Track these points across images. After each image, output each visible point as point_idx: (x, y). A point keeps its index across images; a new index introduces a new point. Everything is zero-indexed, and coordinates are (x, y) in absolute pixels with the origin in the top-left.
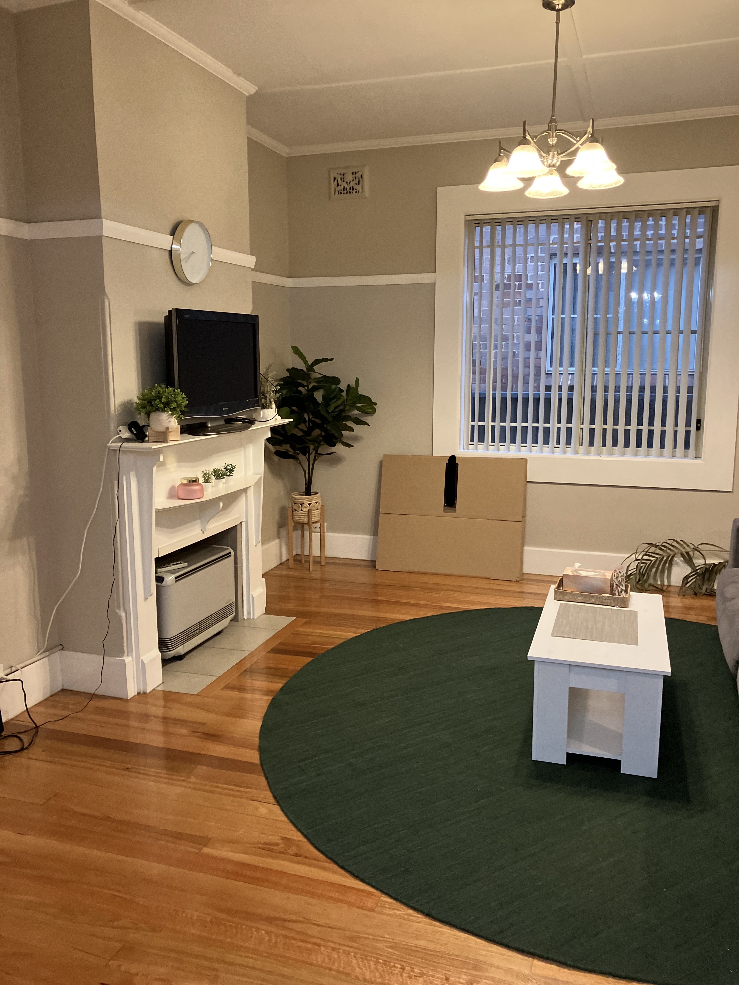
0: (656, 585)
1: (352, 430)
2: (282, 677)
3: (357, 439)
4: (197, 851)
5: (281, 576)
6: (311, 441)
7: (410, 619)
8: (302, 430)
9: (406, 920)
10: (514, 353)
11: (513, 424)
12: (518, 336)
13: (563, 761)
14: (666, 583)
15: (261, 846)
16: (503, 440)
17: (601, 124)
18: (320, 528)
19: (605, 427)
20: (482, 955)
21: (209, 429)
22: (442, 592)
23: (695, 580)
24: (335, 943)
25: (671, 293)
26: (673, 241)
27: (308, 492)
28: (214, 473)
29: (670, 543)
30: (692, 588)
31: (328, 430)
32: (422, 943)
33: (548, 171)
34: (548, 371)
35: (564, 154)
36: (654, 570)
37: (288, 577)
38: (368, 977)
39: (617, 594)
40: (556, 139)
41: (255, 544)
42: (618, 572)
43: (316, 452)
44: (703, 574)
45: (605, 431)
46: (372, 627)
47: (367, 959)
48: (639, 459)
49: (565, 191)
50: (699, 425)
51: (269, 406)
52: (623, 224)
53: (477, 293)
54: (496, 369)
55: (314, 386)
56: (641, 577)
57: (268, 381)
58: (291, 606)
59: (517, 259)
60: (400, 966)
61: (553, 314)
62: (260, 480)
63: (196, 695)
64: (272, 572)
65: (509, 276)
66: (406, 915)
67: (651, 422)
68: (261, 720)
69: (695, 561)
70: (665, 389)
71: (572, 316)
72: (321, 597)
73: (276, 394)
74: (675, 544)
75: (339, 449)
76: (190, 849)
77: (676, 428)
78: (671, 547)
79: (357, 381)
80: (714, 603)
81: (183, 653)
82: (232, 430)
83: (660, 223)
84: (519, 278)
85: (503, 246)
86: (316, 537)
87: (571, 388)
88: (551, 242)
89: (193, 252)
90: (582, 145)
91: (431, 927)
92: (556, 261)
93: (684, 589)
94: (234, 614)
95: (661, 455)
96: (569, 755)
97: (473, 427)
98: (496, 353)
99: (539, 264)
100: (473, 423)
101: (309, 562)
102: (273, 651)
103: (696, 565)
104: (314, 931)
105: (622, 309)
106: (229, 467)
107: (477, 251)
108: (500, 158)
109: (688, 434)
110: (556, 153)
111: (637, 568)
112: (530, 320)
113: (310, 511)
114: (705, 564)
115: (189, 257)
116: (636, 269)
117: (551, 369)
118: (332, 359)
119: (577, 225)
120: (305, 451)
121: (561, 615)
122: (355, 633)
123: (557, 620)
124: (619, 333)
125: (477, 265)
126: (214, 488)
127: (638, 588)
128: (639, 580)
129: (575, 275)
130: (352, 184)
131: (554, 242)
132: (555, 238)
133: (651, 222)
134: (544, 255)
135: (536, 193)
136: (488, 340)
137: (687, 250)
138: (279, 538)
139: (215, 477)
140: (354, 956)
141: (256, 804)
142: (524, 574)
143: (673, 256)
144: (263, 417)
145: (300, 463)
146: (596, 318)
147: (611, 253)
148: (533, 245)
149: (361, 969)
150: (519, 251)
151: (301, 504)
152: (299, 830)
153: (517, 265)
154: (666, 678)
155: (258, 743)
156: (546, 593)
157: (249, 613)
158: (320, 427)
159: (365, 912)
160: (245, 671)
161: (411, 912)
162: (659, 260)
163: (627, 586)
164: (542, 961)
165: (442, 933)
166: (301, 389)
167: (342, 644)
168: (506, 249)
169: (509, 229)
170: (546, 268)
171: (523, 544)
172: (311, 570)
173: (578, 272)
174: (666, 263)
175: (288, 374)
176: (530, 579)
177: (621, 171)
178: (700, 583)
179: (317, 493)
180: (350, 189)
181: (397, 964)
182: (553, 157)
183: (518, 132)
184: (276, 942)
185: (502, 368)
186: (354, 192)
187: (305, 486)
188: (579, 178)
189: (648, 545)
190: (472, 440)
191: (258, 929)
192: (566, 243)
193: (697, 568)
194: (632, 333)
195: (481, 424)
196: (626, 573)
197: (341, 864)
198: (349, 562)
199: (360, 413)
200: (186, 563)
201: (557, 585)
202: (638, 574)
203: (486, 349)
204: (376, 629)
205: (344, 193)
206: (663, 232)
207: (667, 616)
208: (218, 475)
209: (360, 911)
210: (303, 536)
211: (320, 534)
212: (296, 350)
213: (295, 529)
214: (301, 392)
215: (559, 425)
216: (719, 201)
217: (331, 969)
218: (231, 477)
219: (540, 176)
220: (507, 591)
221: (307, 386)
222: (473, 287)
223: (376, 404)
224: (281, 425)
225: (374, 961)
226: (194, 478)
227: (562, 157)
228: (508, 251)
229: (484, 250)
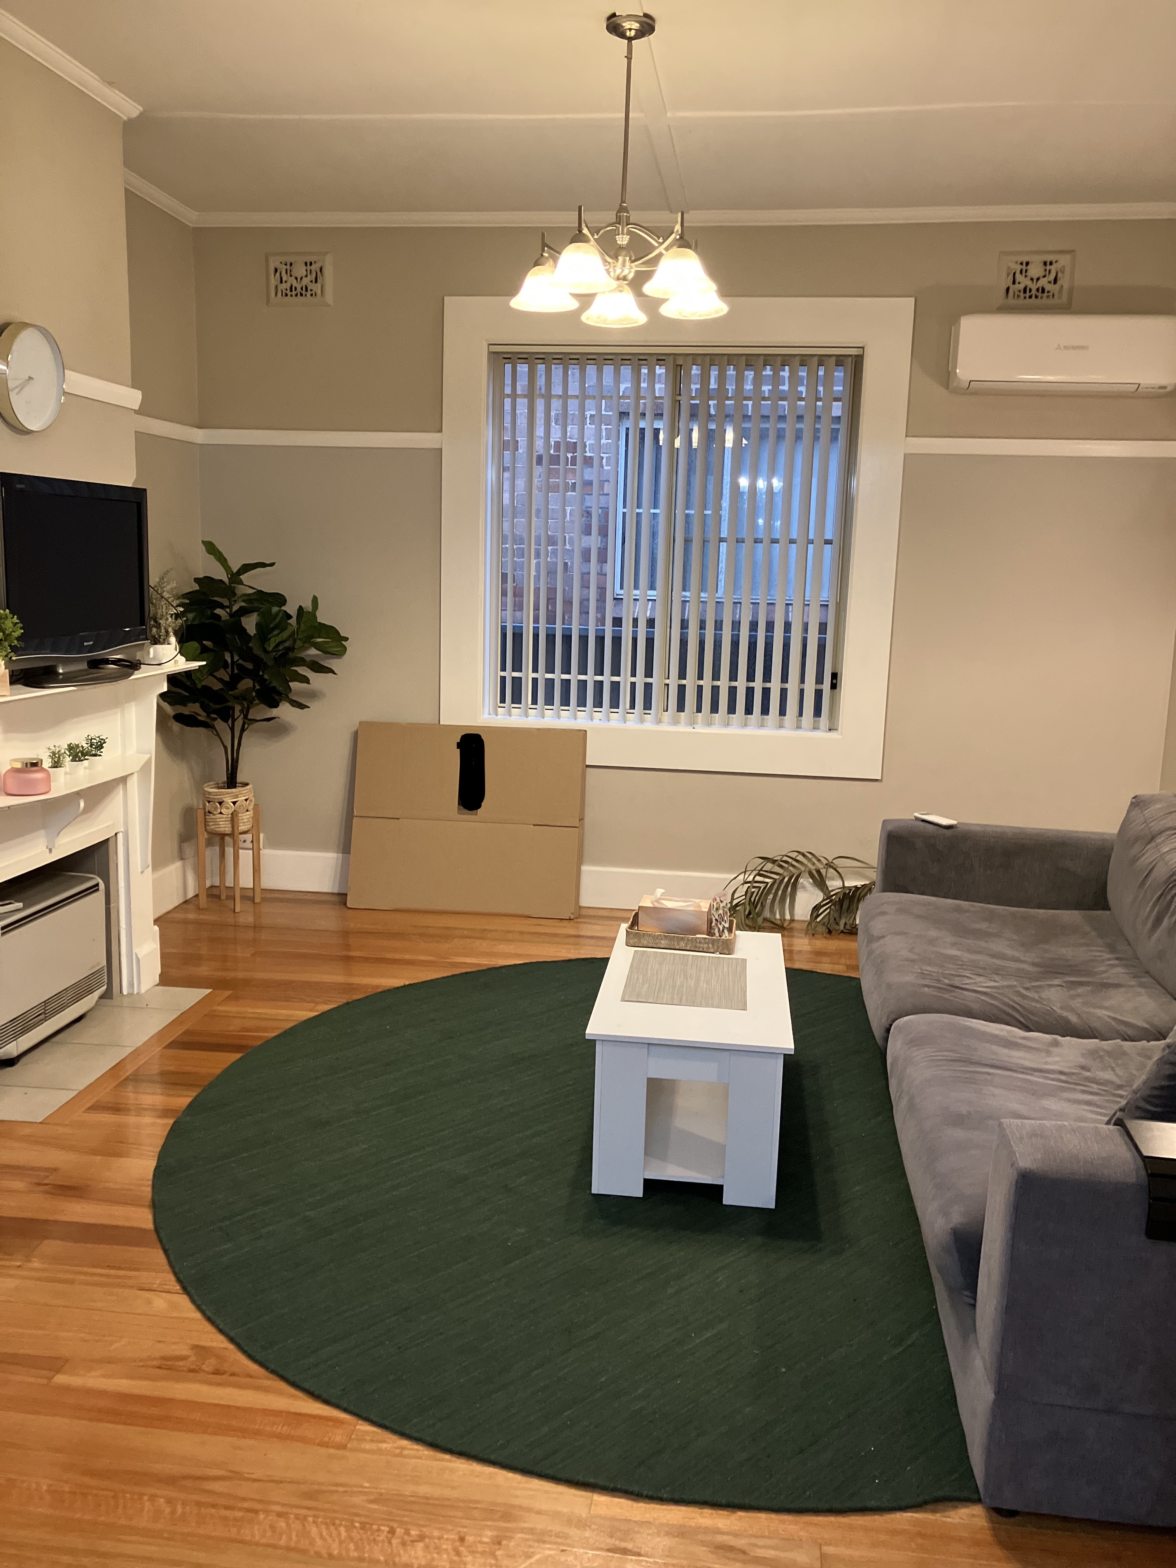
0: (773, 921)
1: (306, 680)
2: (191, 1086)
3: (313, 695)
4: (45, 1381)
5: (186, 922)
6: (236, 698)
7: (403, 984)
8: (221, 680)
9: (396, 1456)
10: (566, 564)
11: (565, 677)
12: (571, 538)
13: (639, 1193)
14: (788, 917)
15: (155, 1363)
16: (549, 701)
17: (695, 218)
18: (252, 842)
19: (701, 683)
20: (517, 1497)
21: (61, 677)
22: (456, 940)
23: (828, 910)
24: (283, 1505)
25: (797, 480)
26: (799, 403)
27: (232, 782)
28: (69, 752)
29: (794, 857)
30: (824, 923)
31: (266, 680)
32: (423, 1490)
33: (616, 286)
34: (617, 595)
35: (640, 262)
36: (771, 897)
37: (198, 923)
38: (336, 1552)
39: (717, 934)
40: (628, 237)
41: (140, 870)
42: (718, 900)
43: (246, 717)
44: (841, 902)
45: (700, 688)
46: (339, 1000)
47: (334, 1524)
48: (749, 731)
49: (641, 318)
50: (834, 681)
51: (164, 640)
52: (728, 373)
53: (509, 467)
54: (539, 588)
55: (241, 607)
56: (752, 908)
57: (162, 597)
58: (204, 970)
59: (570, 418)
60: (387, 1529)
61: (624, 507)
62: (149, 762)
63: (40, 1123)
64: (169, 916)
65: (557, 444)
66: (397, 1448)
67: (767, 677)
68: (156, 1159)
69: (828, 883)
70: (788, 626)
71: (652, 511)
72: (253, 955)
73: (176, 619)
74: (800, 858)
75: (285, 711)
76: (32, 1380)
77: (802, 686)
78: (794, 863)
79: (315, 600)
80: (856, 944)
81: (15, 1054)
82: (101, 680)
83: (782, 373)
84: (573, 447)
85: (548, 397)
86: (246, 857)
87: (651, 623)
88: (621, 394)
89: (30, 377)
90: (667, 249)
91: (438, 1463)
92: (628, 423)
93: (813, 924)
94: (105, 987)
95: (781, 726)
96: (646, 1182)
97: (503, 679)
98: (538, 565)
99: (604, 427)
100: (503, 674)
101: (234, 898)
102: (172, 1045)
103: (830, 889)
104: (245, 1490)
105: (725, 504)
106: (95, 741)
107: (508, 402)
108: (543, 259)
109: (819, 694)
110: (628, 258)
111: (746, 895)
112: (589, 514)
113: (235, 814)
114: (844, 887)
115: (22, 386)
116: (747, 442)
117: (622, 592)
118: (272, 565)
119: (660, 370)
120: (226, 715)
121: (636, 967)
122: (311, 1010)
123: (629, 978)
124: (722, 540)
125: (507, 424)
126: (68, 776)
127: (747, 925)
128: (750, 913)
129: (657, 448)
130: (306, 281)
131: (626, 394)
132: (626, 388)
133: (768, 372)
134: (611, 413)
135: (598, 318)
136: (526, 542)
137: (820, 417)
138: (182, 859)
139: (71, 757)
140: (314, 1522)
141: (147, 1294)
142: (580, 907)
143: (799, 426)
144: (154, 658)
145: (218, 735)
146: (687, 516)
147: (710, 415)
148: (594, 397)
149: (325, 1540)
150: (573, 406)
151: (220, 803)
152: (221, 1331)
153: (570, 427)
154: (786, 1057)
155: (150, 1195)
156: (615, 936)
157: (131, 985)
158: (253, 675)
159: (332, 1451)
160: (125, 1079)
161: (405, 1443)
162: (779, 430)
163: (731, 923)
164: (606, 1495)
165: (452, 1471)
166: (218, 611)
167: (292, 1029)
168: (552, 401)
169: (557, 371)
170: (614, 434)
171: (580, 862)
172: (237, 910)
173: (661, 443)
174: (789, 435)
175: (196, 587)
176: (590, 916)
177: (725, 292)
178: (836, 915)
179: (247, 784)
180: (302, 289)
181: (383, 1525)
182: (624, 265)
183: (569, 219)
184: (183, 1513)
185: (548, 588)
186: (309, 293)
187: (227, 772)
188: (663, 301)
189: (762, 861)
190: (503, 700)
191: (153, 1498)
192: (644, 398)
193: (832, 893)
194: (740, 541)
195: (516, 674)
196: (731, 903)
197: (292, 1379)
198: (300, 896)
199: (320, 653)
200: (20, 902)
201: (630, 923)
202: (747, 903)
203: (523, 558)
204: (348, 1003)
205: (292, 296)
206: (785, 387)
207: (789, 966)
208: (77, 754)
209: (323, 1451)
210: (223, 854)
211: (251, 852)
212: (211, 548)
213: (209, 843)
214: (218, 617)
215: (633, 679)
216: (863, 348)
217: (275, 1547)
218: (98, 757)
219: (604, 292)
220: (556, 935)
221: (230, 607)
222: (501, 457)
223: (346, 639)
224: (185, 672)
225: (345, 1526)
226: (34, 759)
227: (636, 266)
228: (556, 404)
229: (519, 400)
